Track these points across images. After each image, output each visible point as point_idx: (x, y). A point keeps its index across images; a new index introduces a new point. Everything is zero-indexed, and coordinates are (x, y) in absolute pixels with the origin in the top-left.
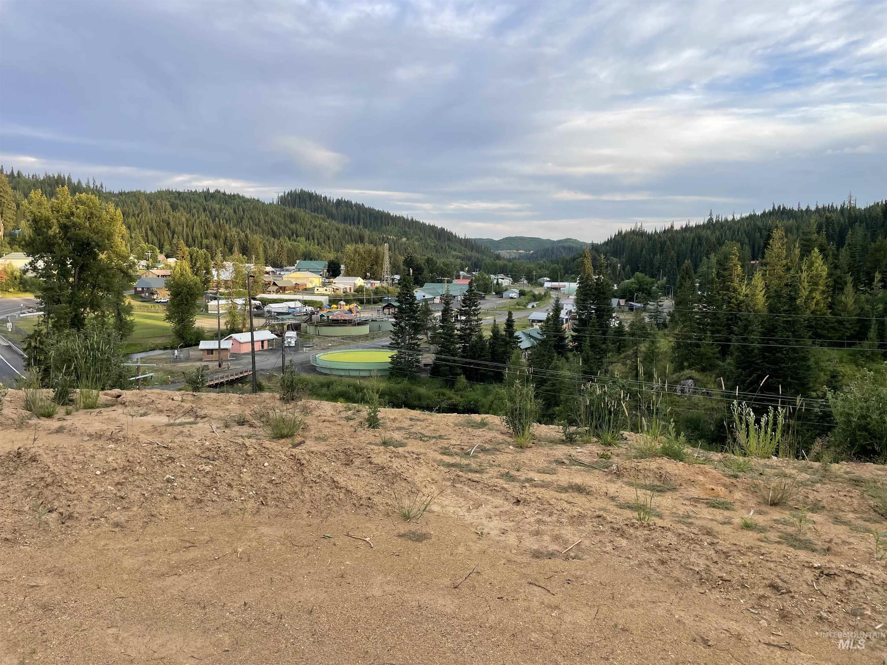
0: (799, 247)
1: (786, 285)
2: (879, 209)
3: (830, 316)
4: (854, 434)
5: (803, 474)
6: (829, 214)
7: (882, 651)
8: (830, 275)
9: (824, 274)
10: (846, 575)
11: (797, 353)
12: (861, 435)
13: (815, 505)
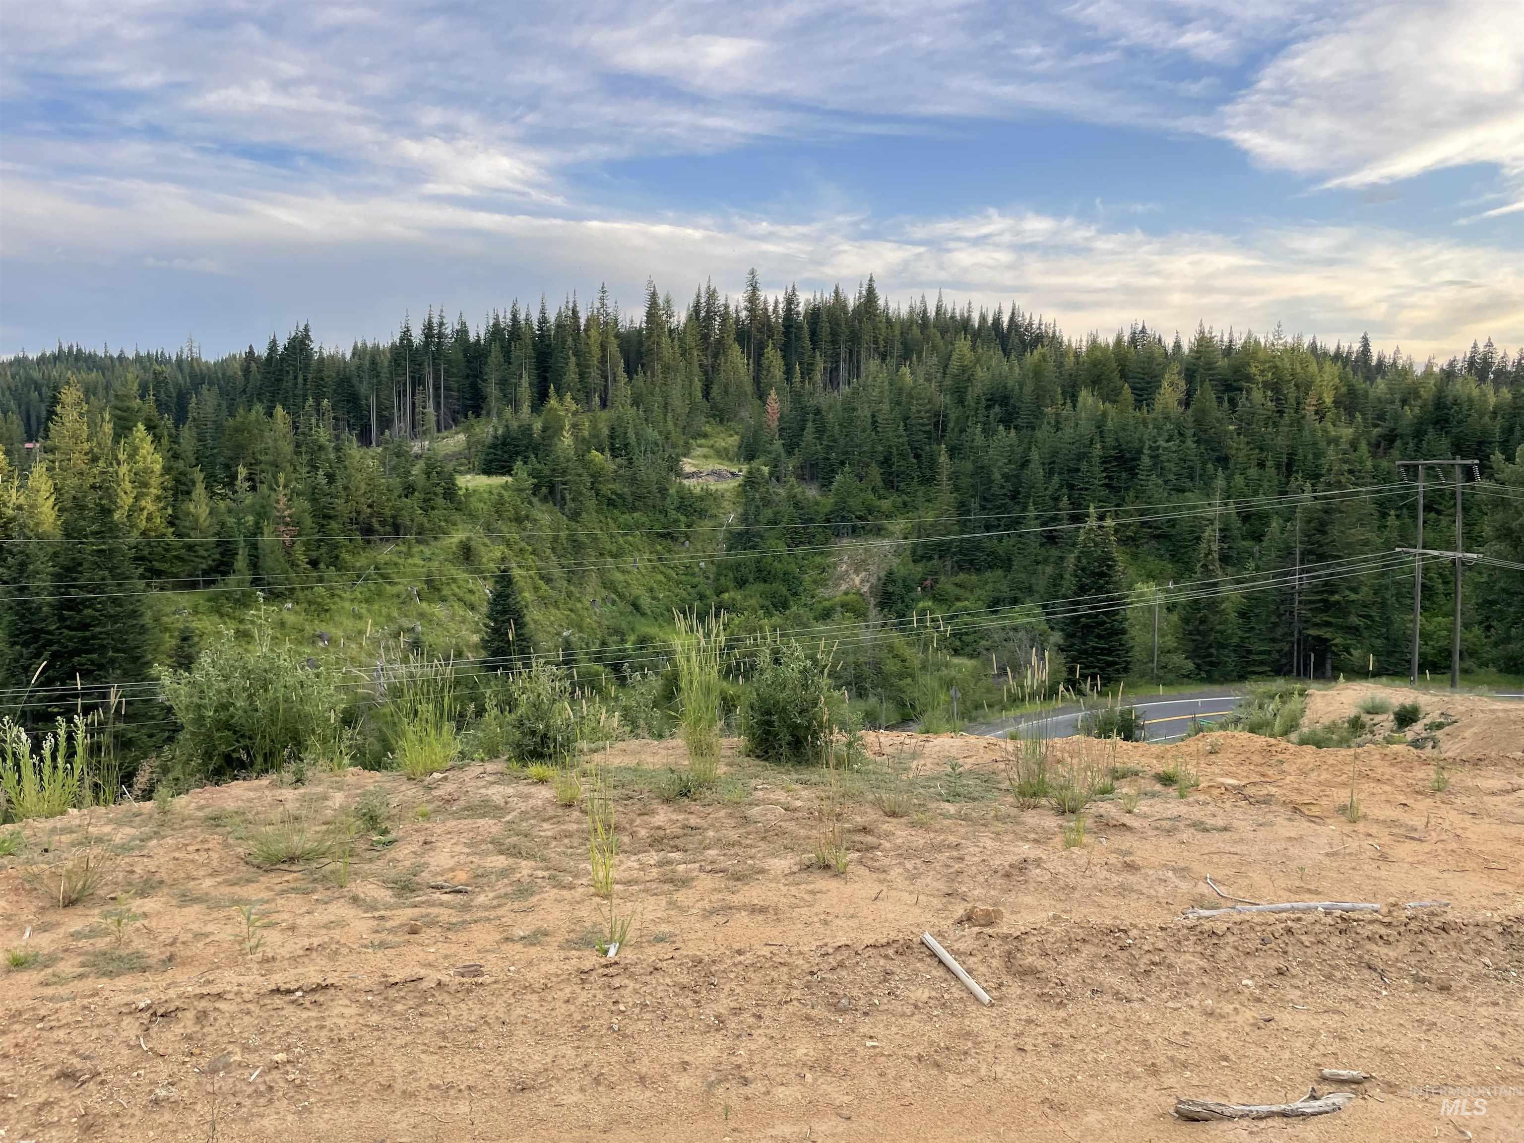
0: (110, 421)
1: (93, 487)
2: (237, 366)
3: (173, 538)
4: (210, 737)
5: (128, 830)
6: (158, 367)
7: (262, 1116)
8: (167, 470)
9: (158, 468)
10: (196, 1003)
11: (121, 606)
12: (221, 738)
13: (146, 882)
